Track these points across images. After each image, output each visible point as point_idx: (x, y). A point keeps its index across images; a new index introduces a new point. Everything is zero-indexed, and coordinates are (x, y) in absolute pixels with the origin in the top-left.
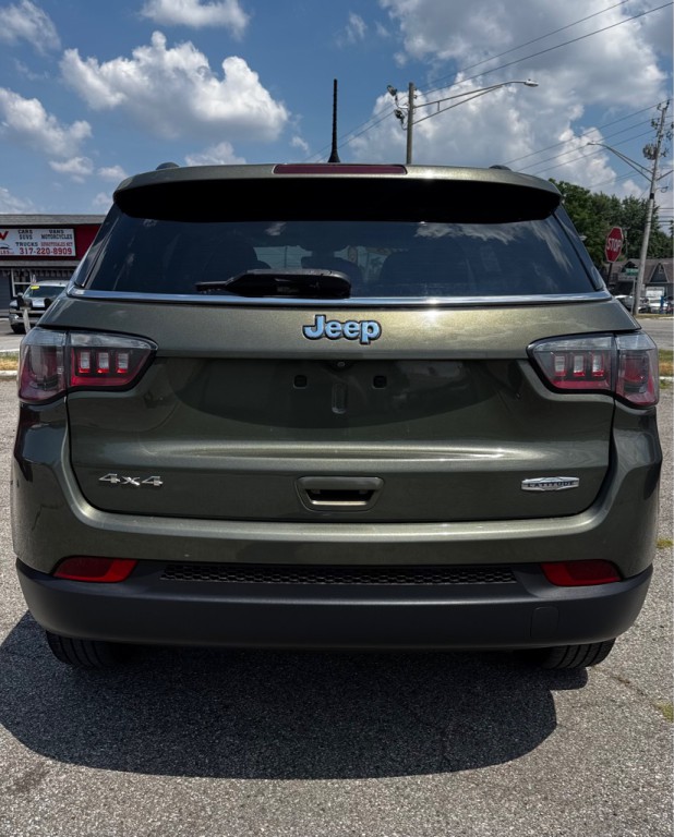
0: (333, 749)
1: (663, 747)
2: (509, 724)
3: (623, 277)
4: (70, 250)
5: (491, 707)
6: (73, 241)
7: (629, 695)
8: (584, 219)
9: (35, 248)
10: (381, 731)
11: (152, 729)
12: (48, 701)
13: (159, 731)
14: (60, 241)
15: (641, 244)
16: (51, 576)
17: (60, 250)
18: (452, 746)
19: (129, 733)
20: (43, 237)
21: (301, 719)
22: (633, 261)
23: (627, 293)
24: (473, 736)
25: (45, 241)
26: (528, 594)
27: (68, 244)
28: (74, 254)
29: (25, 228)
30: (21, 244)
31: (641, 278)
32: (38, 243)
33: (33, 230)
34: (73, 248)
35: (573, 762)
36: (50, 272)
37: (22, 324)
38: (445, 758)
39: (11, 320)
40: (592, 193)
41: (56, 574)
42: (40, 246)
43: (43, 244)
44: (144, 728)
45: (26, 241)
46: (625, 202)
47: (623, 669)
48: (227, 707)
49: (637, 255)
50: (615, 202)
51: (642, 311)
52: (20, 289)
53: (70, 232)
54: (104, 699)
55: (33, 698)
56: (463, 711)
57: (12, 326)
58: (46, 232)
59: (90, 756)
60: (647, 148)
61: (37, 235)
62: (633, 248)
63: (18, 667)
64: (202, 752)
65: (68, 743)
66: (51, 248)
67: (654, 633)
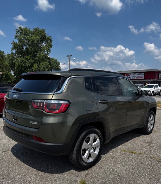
4: (143, 77)
6: (144, 75)
9: (136, 77)
14: (141, 75)
17: (141, 77)
20: (138, 75)
25: (138, 76)
27: (143, 76)
28: (144, 78)
29: (134, 73)
30: (133, 76)
32: (137, 76)
33: (136, 73)
34: (144, 77)
36: (138, 82)
42: (137, 77)
45: (134, 76)
53: (144, 73)
58: (138, 74)
61: (136, 75)
66: (139, 77)
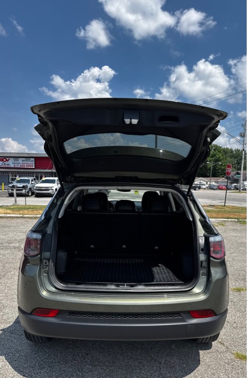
0: (123, 370)
1: (233, 368)
2: (183, 360)
3: (235, 177)
4: (33, 166)
5: (177, 354)
6: (34, 162)
7: (224, 348)
8: (220, 157)
9: (19, 165)
10: (140, 363)
11: (62, 362)
12: (26, 352)
13: (64, 363)
14: (29, 162)
15: (241, 166)
16: (31, 314)
17: (29, 166)
18: (163, 368)
19: (54, 364)
20: (23, 161)
21: (112, 359)
22: (239, 171)
23: (238, 183)
24: (170, 365)
26: (186, 322)
27: (32, 164)
29: (16, 158)
31: (242, 179)
32: (20, 163)
33: (19, 158)
35: (203, 374)
37: (13, 193)
38: (160, 373)
39: (8, 191)
40: (223, 147)
41: (32, 314)
43: (22, 163)
44: (59, 362)
45: (16, 162)
46: (235, 150)
47: (222, 339)
48: (87, 354)
49: (240, 169)
50: (231, 150)
51: (243, 190)
52: (13, 180)
53: (33, 159)
54: (45, 351)
55: (20, 351)
56: (167, 355)
57: (9, 194)
58: (24, 159)
59: (40, 373)
60: (241, 133)
61: (20, 160)
62: (239, 167)
63: (15, 339)
64: (79, 371)
65: (33, 368)
66: (26, 165)
67: (234, 325)
